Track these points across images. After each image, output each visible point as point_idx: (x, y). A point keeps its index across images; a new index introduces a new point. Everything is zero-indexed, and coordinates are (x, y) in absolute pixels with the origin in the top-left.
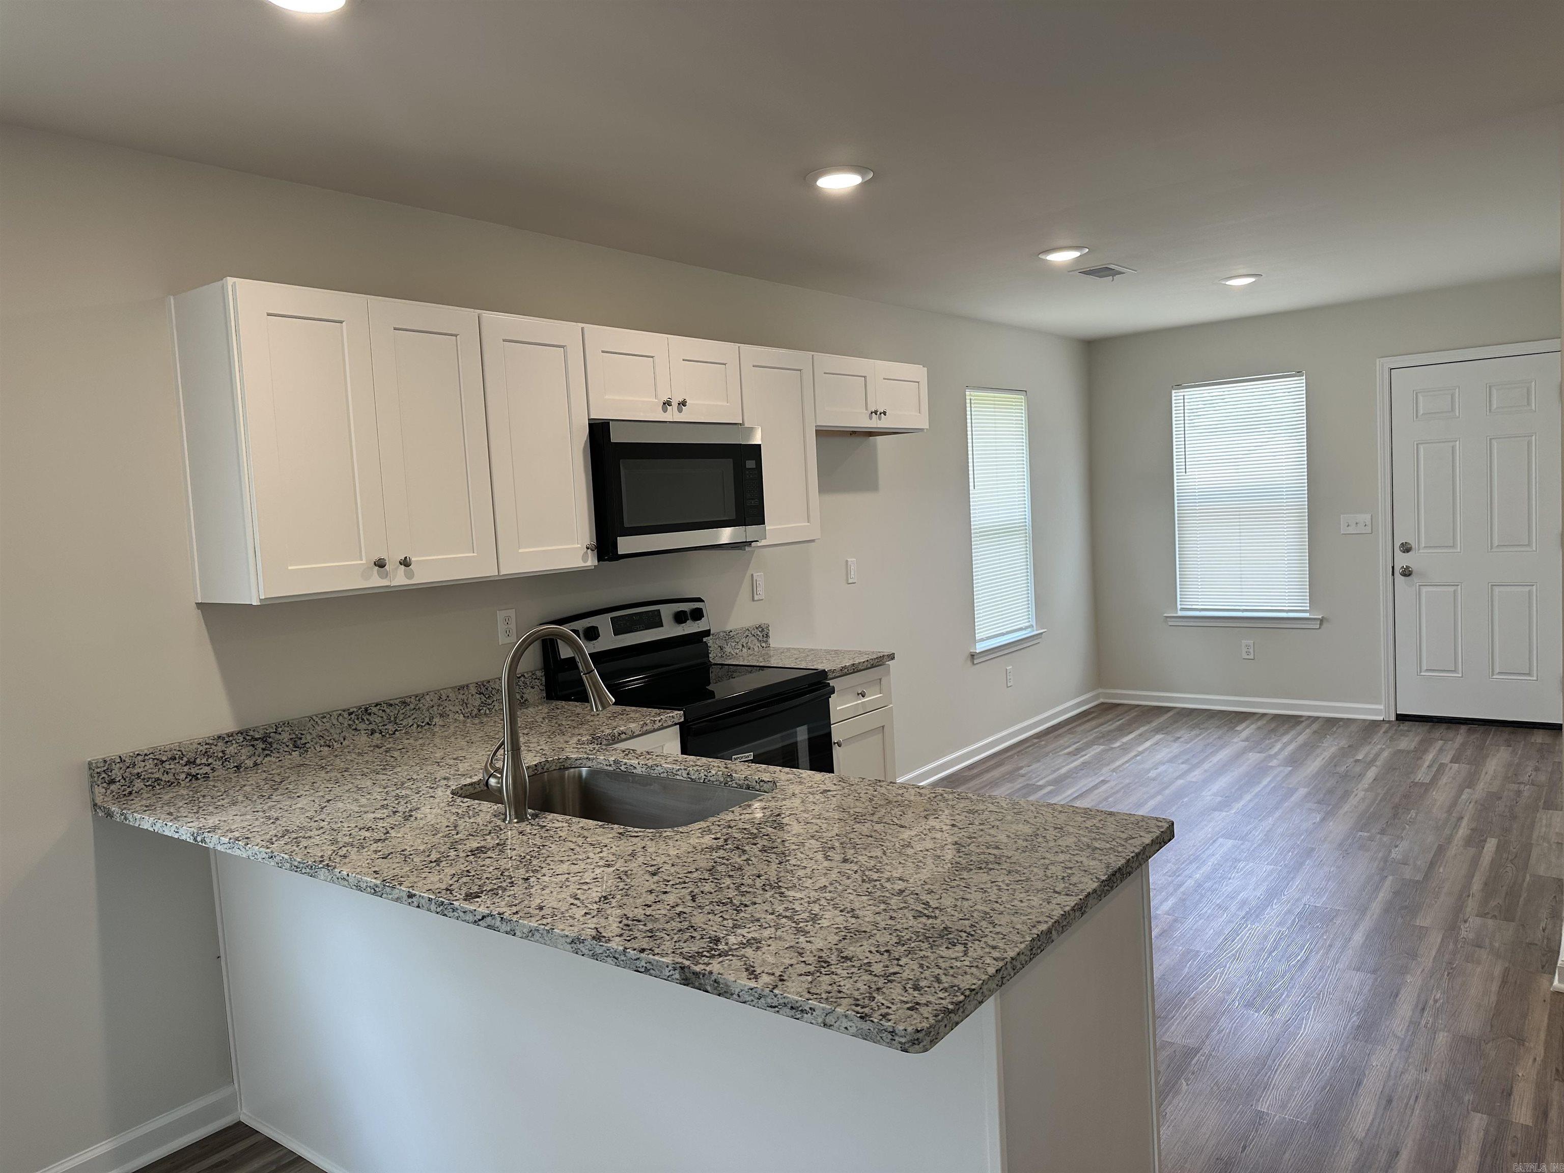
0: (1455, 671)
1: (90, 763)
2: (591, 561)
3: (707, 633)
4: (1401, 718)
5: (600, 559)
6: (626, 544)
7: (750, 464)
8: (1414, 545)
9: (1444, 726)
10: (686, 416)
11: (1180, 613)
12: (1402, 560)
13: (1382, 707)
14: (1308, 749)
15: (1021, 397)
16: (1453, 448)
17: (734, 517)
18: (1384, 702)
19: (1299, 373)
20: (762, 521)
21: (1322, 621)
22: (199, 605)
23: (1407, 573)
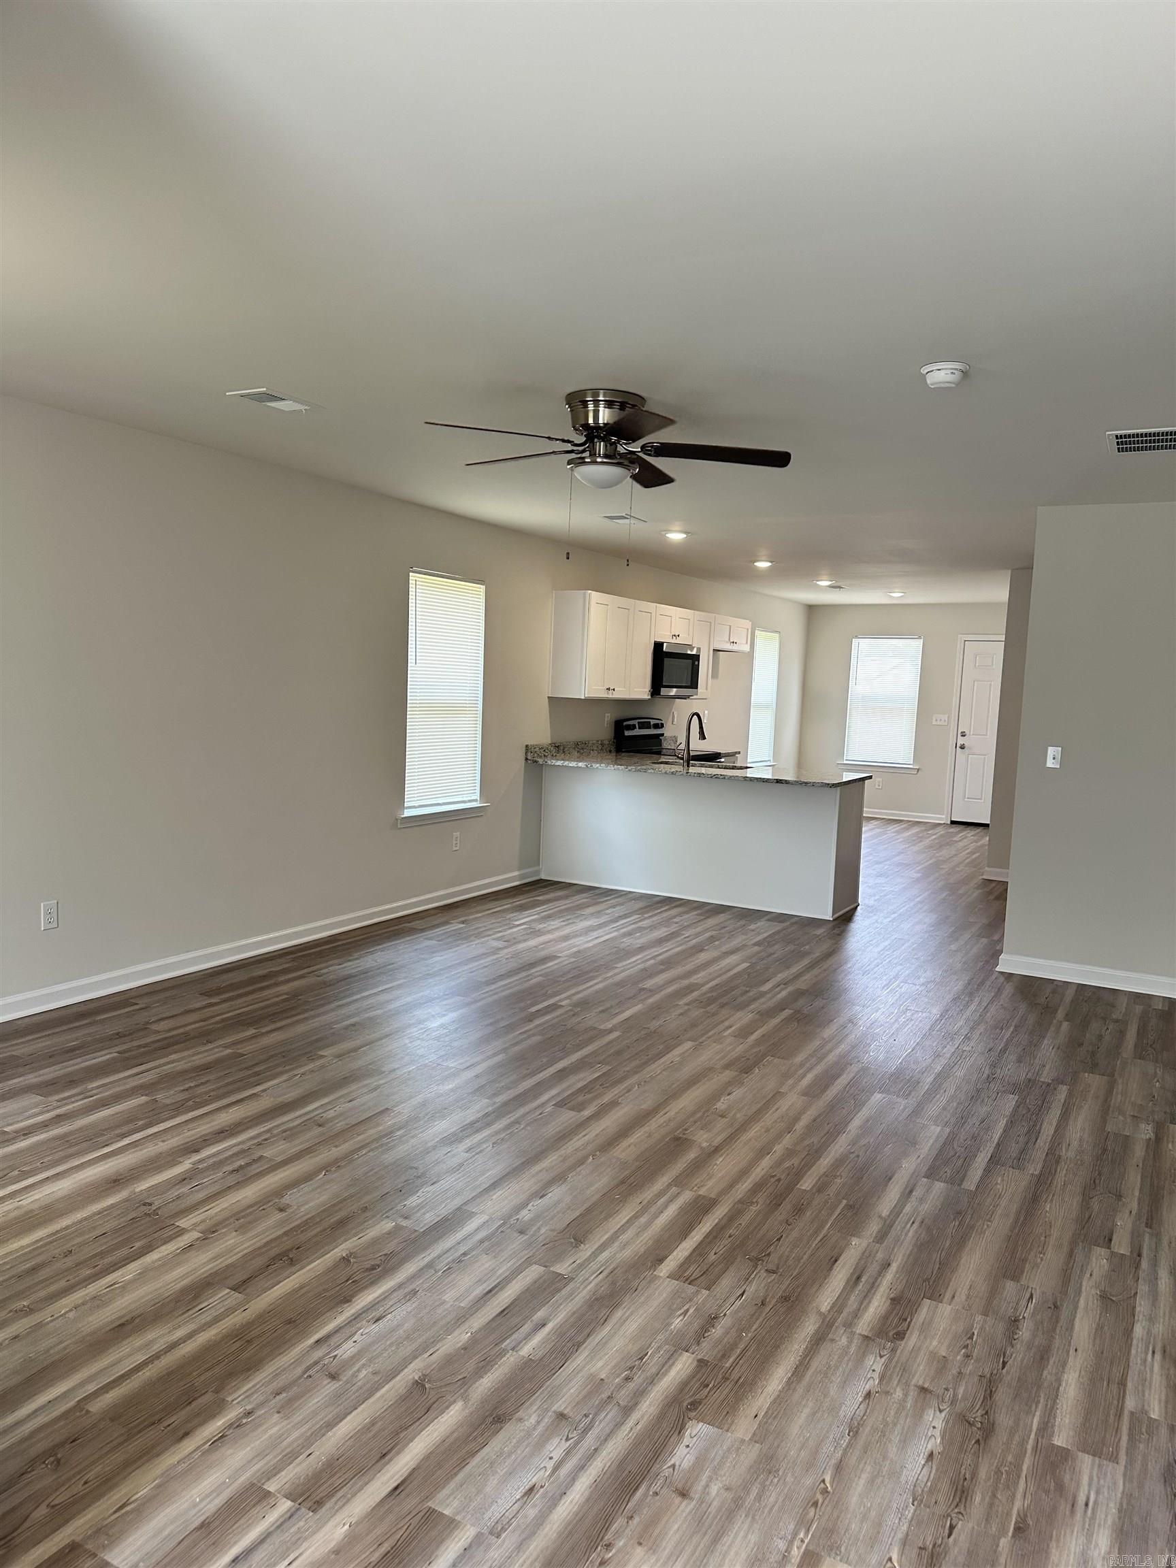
0: (981, 799)
1: (527, 746)
2: (650, 697)
3: (663, 735)
4: (953, 822)
5: (652, 696)
6: (664, 691)
7: (696, 663)
8: (967, 732)
9: (972, 827)
10: (678, 641)
11: (845, 762)
12: (961, 741)
13: (944, 816)
14: (907, 829)
15: (777, 635)
16: (991, 685)
17: (689, 684)
18: (945, 812)
19: (920, 638)
20: (697, 688)
21: (918, 770)
22: (549, 697)
23: (962, 747)
